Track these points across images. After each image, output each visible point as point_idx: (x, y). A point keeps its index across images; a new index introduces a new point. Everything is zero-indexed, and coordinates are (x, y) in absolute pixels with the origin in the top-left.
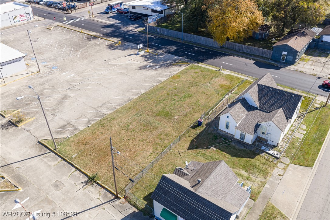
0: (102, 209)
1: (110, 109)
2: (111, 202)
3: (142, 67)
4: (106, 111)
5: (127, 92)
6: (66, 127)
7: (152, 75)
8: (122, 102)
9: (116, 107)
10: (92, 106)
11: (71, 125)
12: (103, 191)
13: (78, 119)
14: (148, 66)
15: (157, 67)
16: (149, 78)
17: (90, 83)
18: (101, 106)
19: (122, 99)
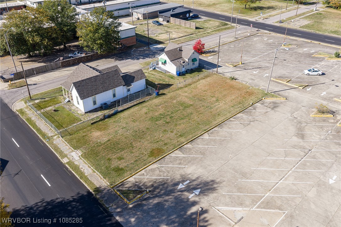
1: (240, 118)
3: (209, 189)
4: (242, 116)
5: (226, 137)
6: (273, 107)
7: (193, 164)
8: (229, 125)
9: (234, 120)
10: (260, 123)
11: (269, 108)
13: (267, 112)
14: (197, 192)
15: (181, 186)
16: (197, 158)
17: (285, 157)
18: (250, 122)
19: (230, 128)
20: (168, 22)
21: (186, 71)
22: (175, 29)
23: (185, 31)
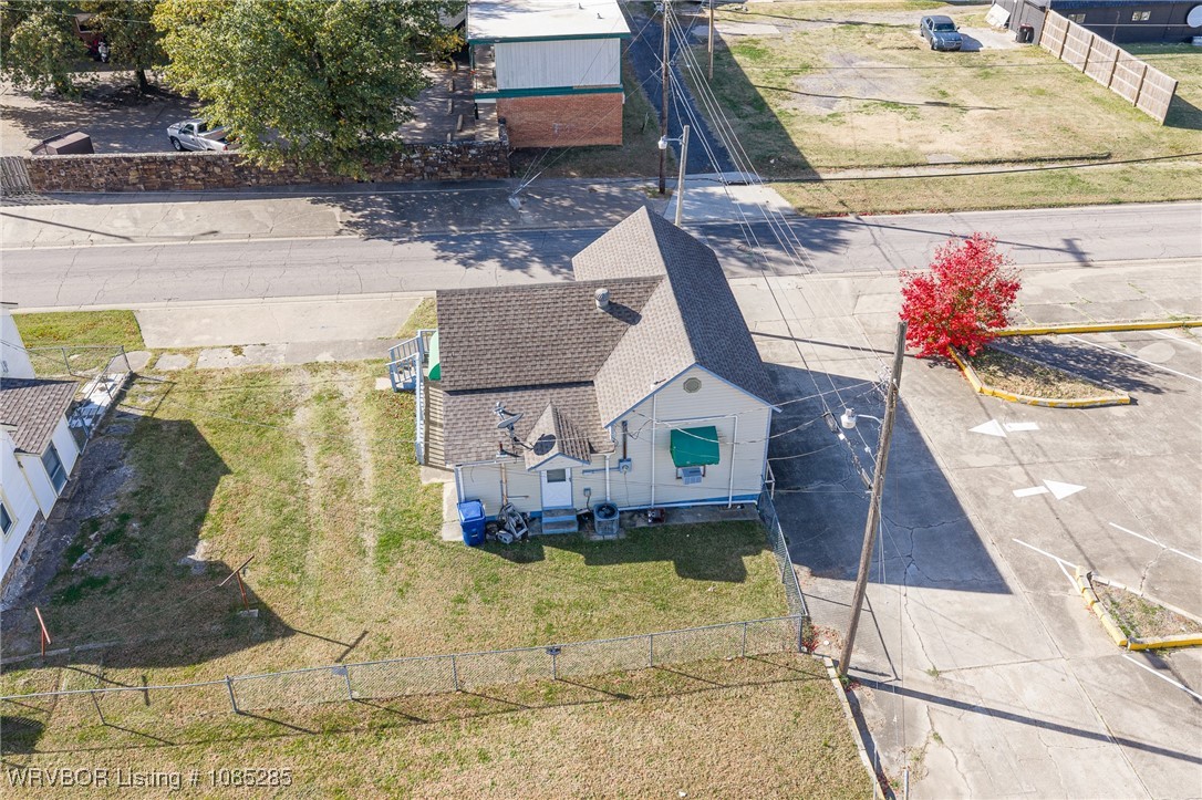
0: (944, 675)
2: (883, 679)
12: (891, 761)
20: (1027, 35)
21: (585, 519)
22: (1018, 91)
23: (1072, 122)
